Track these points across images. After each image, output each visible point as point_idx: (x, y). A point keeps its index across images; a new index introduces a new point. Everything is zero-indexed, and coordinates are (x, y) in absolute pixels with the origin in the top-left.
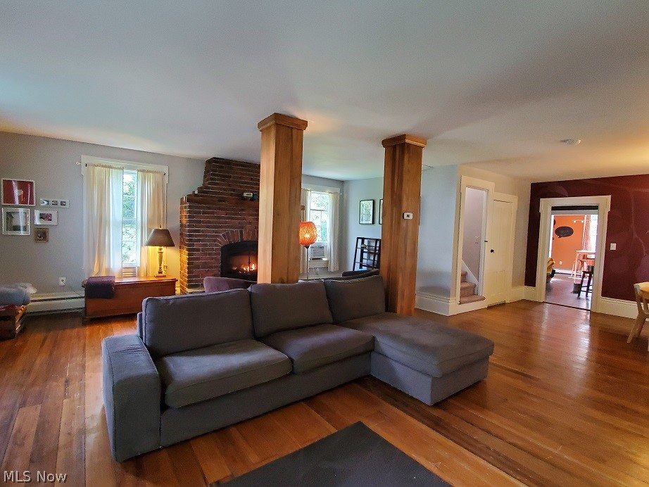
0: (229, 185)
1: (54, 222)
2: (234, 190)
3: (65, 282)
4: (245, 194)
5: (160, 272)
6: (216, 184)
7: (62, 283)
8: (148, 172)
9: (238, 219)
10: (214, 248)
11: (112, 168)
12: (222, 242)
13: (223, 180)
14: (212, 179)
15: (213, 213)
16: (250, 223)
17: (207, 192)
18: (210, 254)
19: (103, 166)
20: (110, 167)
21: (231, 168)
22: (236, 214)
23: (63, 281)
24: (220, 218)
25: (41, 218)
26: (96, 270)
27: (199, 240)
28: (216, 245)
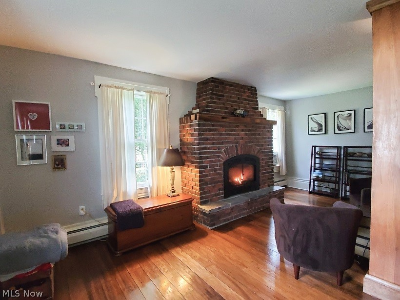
0: (224, 104)
1: (72, 147)
2: (227, 108)
3: (84, 210)
4: (238, 112)
5: (174, 192)
6: (215, 103)
7: (82, 213)
8: (155, 93)
9: (234, 135)
10: (218, 163)
11: (124, 89)
12: (224, 157)
13: (219, 99)
14: (211, 98)
15: (216, 130)
16: (242, 138)
17: (208, 111)
18: (215, 170)
19: (116, 87)
20: (122, 88)
21: (225, 88)
22: (233, 130)
23: (82, 209)
24: (221, 134)
25: (58, 144)
26: (115, 195)
27: (207, 158)
28: (219, 161)
